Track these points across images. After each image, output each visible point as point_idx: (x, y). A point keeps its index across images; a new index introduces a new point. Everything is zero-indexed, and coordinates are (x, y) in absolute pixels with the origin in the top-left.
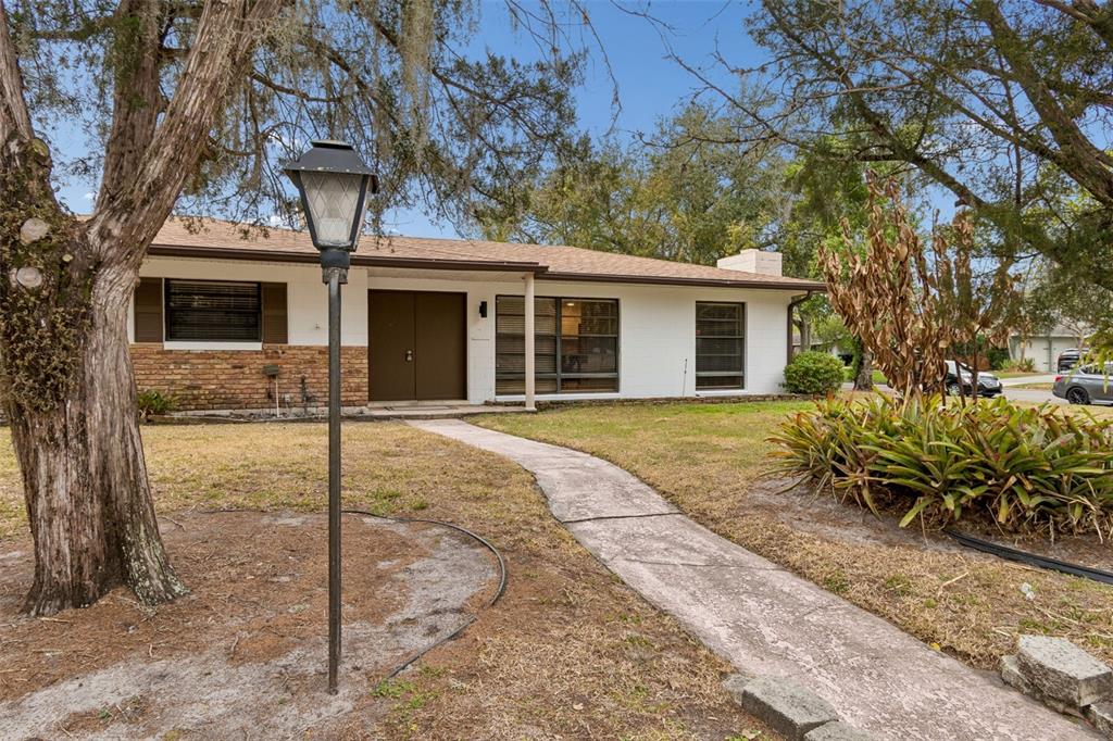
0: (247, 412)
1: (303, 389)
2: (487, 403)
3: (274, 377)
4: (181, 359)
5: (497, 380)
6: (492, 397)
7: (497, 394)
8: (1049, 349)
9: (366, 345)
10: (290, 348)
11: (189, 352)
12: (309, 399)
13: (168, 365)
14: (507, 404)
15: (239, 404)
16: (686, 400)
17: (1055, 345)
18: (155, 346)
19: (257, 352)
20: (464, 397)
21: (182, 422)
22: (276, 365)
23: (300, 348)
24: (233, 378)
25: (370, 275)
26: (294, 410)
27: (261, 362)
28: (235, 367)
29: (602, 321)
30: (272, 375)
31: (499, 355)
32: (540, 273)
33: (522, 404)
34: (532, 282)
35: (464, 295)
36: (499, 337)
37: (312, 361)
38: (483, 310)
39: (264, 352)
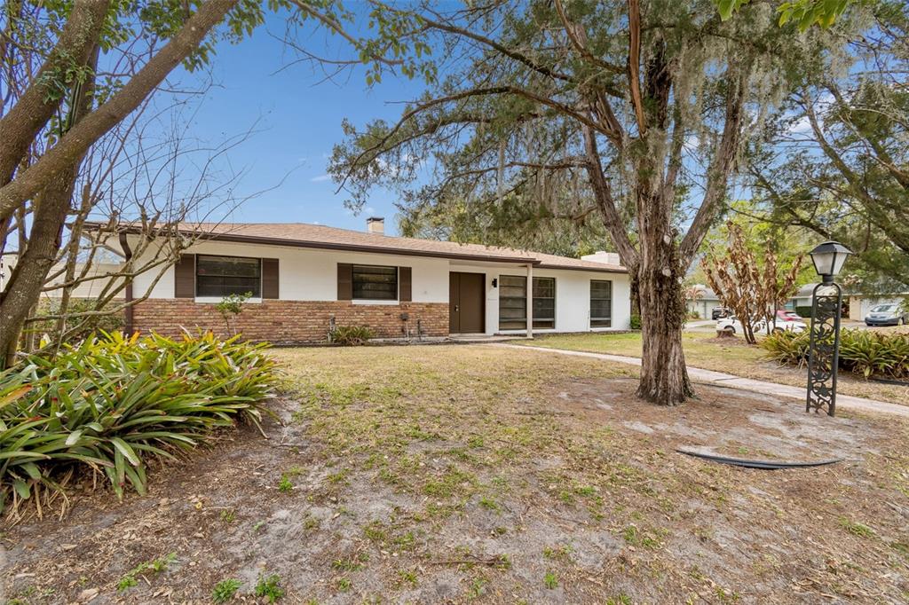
0: (392, 340)
1: (419, 327)
2: (495, 335)
3: (405, 320)
4: (360, 309)
5: (500, 322)
6: (497, 332)
7: (500, 329)
8: (705, 306)
9: (448, 302)
10: (413, 304)
11: (364, 306)
12: (421, 332)
13: (353, 313)
14: (511, 335)
15: (388, 335)
16: (583, 333)
17: (708, 304)
18: (347, 302)
19: (397, 306)
20: (483, 330)
21: (378, 345)
22: (407, 313)
23: (417, 304)
24: (386, 321)
25: (451, 263)
26: (414, 338)
27: (399, 312)
28: (386, 314)
29: (546, 290)
30: (404, 318)
31: (501, 308)
32: (536, 264)
33: (525, 335)
34: (531, 270)
35: (483, 276)
36: (501, 299)
37: (423, 312)
38: (494, 283)
39: (400, 306)
